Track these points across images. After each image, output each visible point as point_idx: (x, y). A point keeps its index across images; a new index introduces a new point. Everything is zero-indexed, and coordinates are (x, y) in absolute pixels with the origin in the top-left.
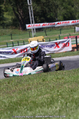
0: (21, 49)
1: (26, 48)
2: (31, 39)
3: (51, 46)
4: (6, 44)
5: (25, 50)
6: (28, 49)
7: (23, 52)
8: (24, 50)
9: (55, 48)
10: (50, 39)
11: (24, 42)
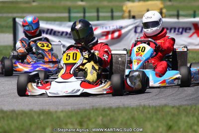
0: (105, 30)
1: (119, 30)
2: (131, 7)
3: (181, 30)
4: (67, 11)
5: (116, 34)
6: (123, 31)
7: (110, 36)
8: (113, 32)
9: (191, 36)
10: (178, 12)
11: (112, 11)
